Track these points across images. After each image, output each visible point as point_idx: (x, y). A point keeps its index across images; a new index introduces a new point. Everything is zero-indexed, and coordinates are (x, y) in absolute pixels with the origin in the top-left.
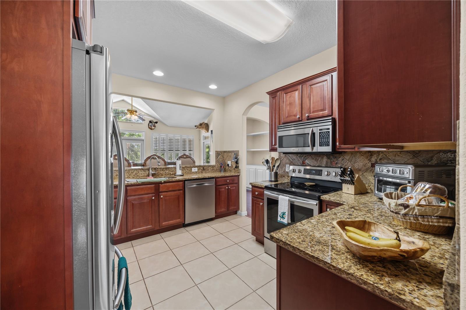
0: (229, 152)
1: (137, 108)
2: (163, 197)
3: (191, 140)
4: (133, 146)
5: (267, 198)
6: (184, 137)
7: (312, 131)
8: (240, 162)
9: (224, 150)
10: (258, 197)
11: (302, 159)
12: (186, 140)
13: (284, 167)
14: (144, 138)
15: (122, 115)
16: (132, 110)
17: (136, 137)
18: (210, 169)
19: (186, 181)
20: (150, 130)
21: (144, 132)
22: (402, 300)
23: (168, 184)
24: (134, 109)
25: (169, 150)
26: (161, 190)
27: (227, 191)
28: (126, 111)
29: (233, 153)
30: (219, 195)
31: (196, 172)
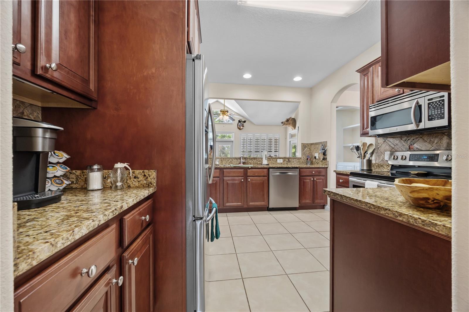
0: (316, 144)
1: (228, 108)
2: (250, 180)
3: (277, 139)
4: (224, 148)
5: (353, 185)
6: (271, 136)
7: (417, 103)
8: (328, 153)
9: (311, 143)
10: (343, 185)
11: (409, 143)
12: (272, 140)
13: (383, 155)
14: (233, 139)
15: (216, 116)
16: (224, 110)
17: (226, 138)
18: (296, 161)
19: (270, 169)
20: (239, 130)
21: (234, 134)
22: (434, 224)
23: (254, 170)
24: (226, 109)
25: (256, 152)
26: (249, 174)
27: (312, 182)
28: (219, 112)
29: (320, 145)
30: (304, 185)
31: (281, 163)
